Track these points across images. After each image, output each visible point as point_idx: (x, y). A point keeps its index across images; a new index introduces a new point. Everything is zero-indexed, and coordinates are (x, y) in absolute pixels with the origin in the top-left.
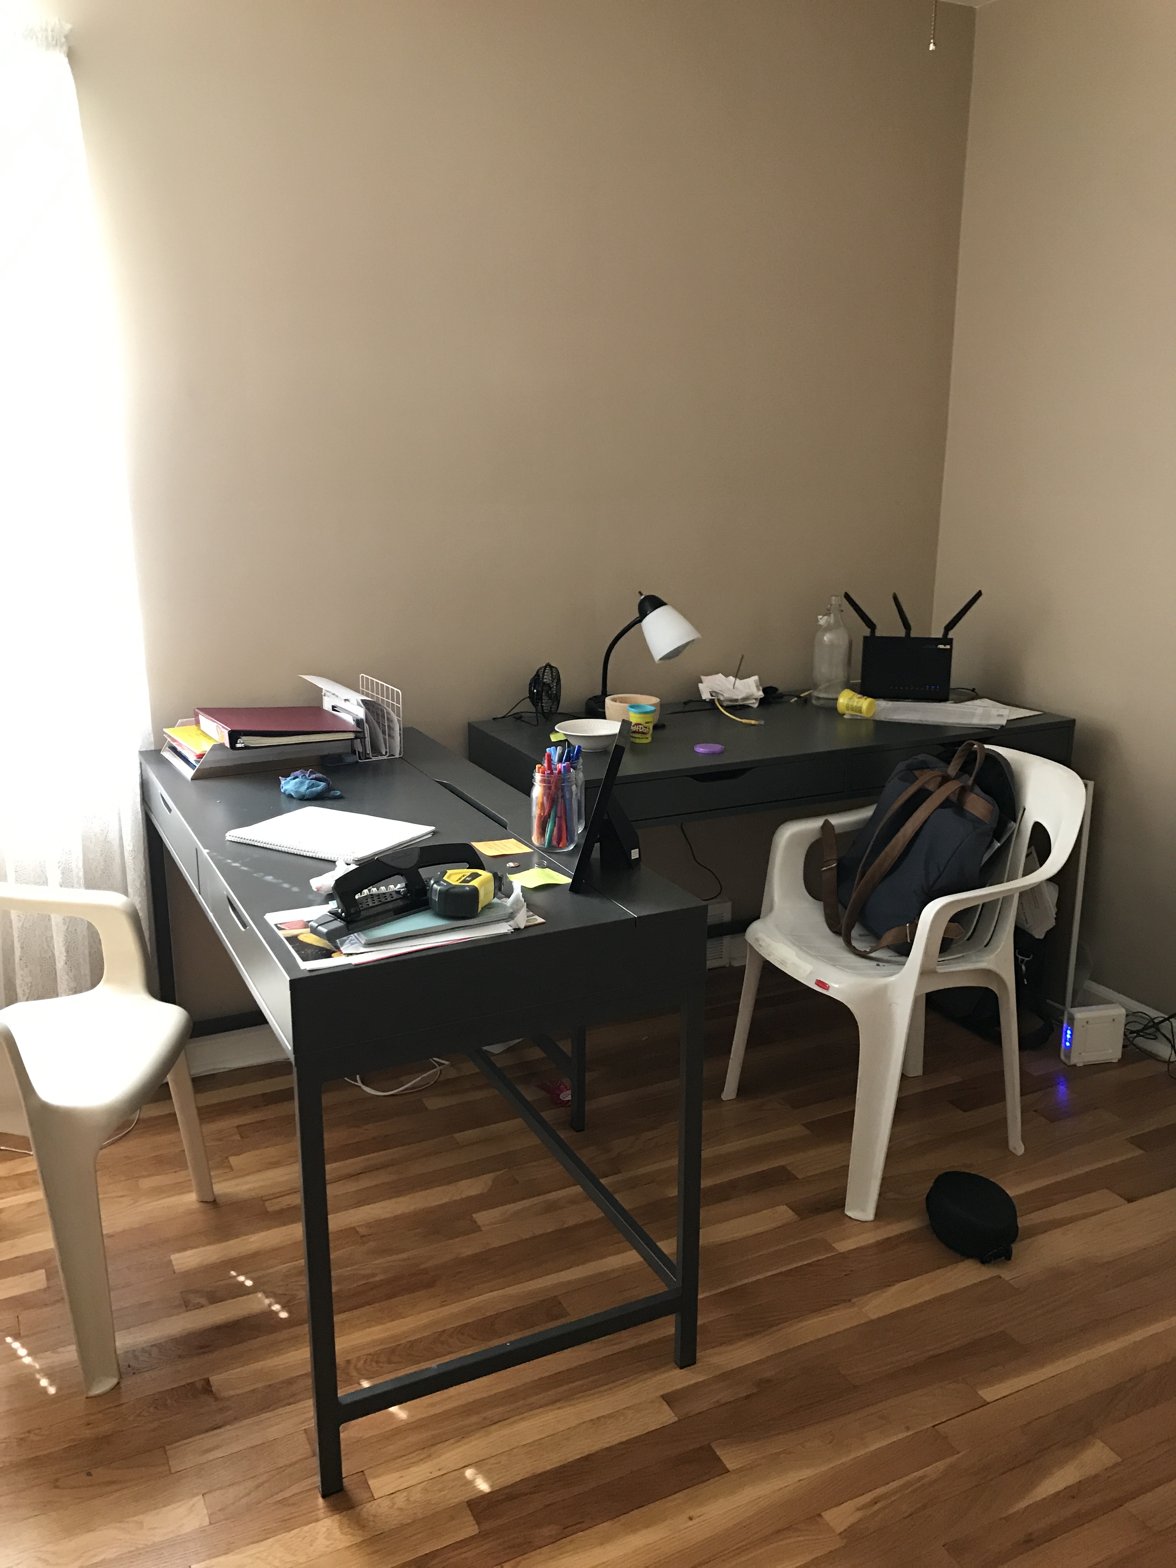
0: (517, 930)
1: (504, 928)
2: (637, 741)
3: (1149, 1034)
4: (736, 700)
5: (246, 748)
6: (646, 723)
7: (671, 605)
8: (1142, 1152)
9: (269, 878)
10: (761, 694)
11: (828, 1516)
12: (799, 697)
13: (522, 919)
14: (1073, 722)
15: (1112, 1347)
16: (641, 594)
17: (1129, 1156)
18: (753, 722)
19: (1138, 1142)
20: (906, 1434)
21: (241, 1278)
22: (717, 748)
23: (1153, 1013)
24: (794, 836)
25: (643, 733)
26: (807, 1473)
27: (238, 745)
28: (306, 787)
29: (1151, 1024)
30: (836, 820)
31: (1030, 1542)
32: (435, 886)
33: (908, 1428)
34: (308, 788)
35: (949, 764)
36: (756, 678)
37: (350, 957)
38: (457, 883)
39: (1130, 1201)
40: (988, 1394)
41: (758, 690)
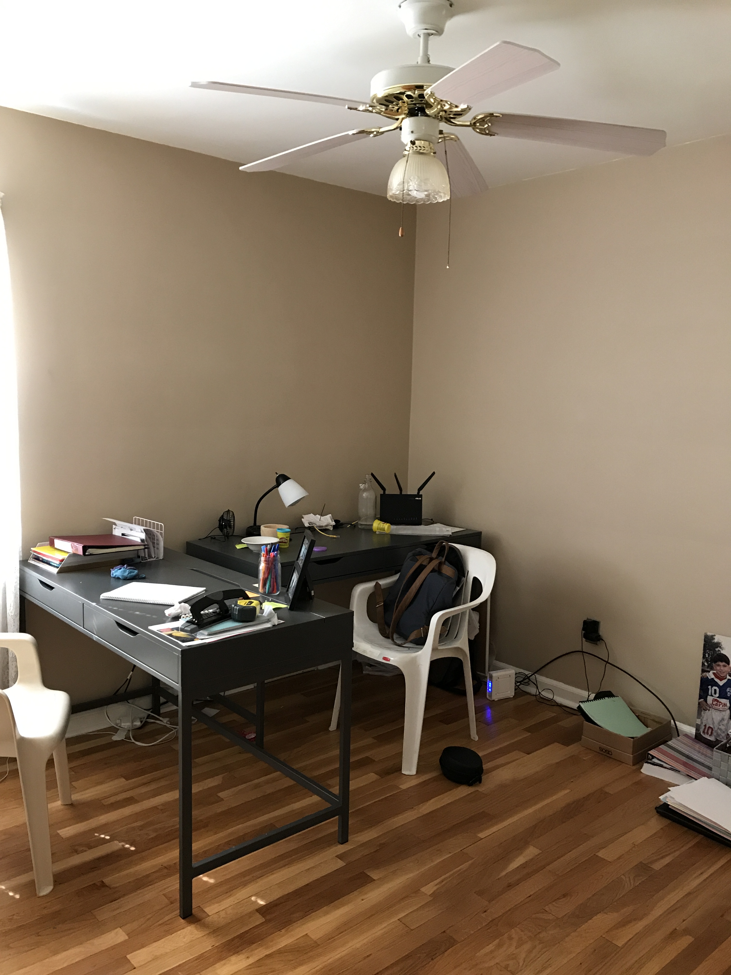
0: (274, 626)
1: (269, 625)
2: (283, 547)
3: (526, 683)
4: (322, 526)
5: (91, 555)
6: (287, 537)
7: (293, 479)
8: (530, 734)
9: (137, 613)
10: (334, 523)
11: (423, 889)
12: (351, 524)
13: (276, 621)
14: (481, 533)
15: (530, 811)
16: (277, 473)
17: (525, 736)
18: (335, 536)
19: (528, 730)
20: (450, 855)
21: (103, 836)
22: (324, 548)
23: (527, 673)
24: (362, 592)
25: (285, 542)
26: (411, 875)
27: (87, 554)
28: (127, 573)
29: (526, 677)
30: (382, 582)
31: (510, 886)
32: (235, 607)
33: (450, 853)
34: (128, 574)
35: (432, 553)
36: (330, 515)
37: (203, 640)
38: (245, 605)
39: (528, 754)
40: (481, 835)
41: (332, 521)
